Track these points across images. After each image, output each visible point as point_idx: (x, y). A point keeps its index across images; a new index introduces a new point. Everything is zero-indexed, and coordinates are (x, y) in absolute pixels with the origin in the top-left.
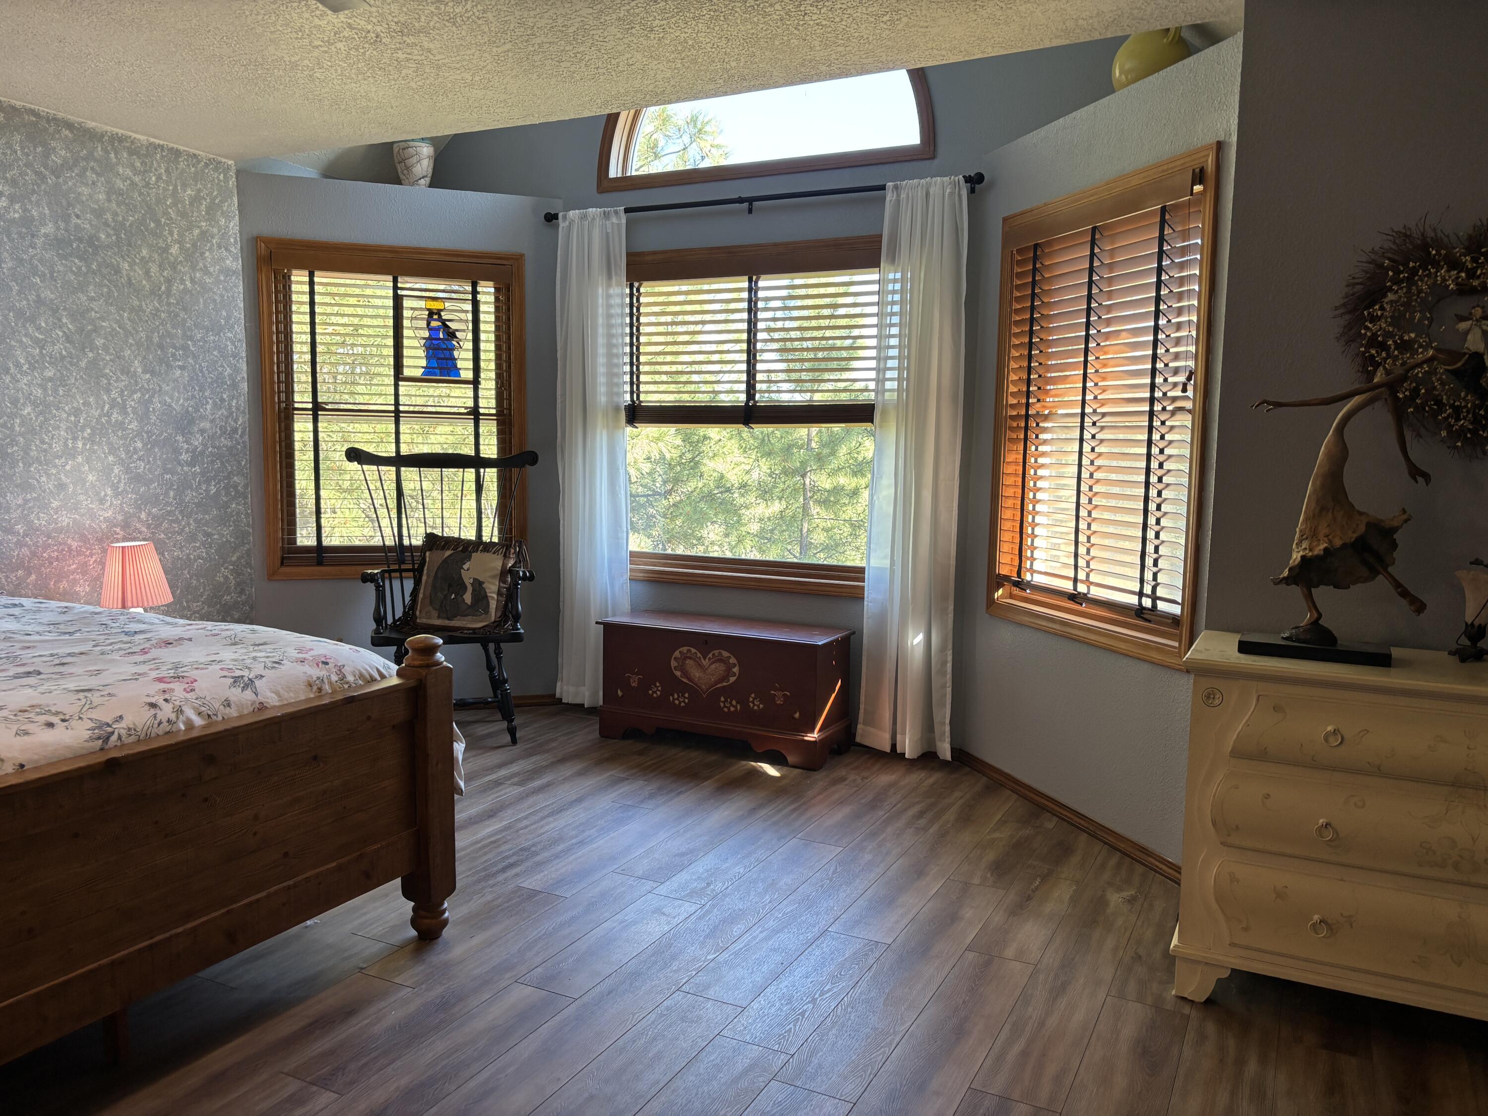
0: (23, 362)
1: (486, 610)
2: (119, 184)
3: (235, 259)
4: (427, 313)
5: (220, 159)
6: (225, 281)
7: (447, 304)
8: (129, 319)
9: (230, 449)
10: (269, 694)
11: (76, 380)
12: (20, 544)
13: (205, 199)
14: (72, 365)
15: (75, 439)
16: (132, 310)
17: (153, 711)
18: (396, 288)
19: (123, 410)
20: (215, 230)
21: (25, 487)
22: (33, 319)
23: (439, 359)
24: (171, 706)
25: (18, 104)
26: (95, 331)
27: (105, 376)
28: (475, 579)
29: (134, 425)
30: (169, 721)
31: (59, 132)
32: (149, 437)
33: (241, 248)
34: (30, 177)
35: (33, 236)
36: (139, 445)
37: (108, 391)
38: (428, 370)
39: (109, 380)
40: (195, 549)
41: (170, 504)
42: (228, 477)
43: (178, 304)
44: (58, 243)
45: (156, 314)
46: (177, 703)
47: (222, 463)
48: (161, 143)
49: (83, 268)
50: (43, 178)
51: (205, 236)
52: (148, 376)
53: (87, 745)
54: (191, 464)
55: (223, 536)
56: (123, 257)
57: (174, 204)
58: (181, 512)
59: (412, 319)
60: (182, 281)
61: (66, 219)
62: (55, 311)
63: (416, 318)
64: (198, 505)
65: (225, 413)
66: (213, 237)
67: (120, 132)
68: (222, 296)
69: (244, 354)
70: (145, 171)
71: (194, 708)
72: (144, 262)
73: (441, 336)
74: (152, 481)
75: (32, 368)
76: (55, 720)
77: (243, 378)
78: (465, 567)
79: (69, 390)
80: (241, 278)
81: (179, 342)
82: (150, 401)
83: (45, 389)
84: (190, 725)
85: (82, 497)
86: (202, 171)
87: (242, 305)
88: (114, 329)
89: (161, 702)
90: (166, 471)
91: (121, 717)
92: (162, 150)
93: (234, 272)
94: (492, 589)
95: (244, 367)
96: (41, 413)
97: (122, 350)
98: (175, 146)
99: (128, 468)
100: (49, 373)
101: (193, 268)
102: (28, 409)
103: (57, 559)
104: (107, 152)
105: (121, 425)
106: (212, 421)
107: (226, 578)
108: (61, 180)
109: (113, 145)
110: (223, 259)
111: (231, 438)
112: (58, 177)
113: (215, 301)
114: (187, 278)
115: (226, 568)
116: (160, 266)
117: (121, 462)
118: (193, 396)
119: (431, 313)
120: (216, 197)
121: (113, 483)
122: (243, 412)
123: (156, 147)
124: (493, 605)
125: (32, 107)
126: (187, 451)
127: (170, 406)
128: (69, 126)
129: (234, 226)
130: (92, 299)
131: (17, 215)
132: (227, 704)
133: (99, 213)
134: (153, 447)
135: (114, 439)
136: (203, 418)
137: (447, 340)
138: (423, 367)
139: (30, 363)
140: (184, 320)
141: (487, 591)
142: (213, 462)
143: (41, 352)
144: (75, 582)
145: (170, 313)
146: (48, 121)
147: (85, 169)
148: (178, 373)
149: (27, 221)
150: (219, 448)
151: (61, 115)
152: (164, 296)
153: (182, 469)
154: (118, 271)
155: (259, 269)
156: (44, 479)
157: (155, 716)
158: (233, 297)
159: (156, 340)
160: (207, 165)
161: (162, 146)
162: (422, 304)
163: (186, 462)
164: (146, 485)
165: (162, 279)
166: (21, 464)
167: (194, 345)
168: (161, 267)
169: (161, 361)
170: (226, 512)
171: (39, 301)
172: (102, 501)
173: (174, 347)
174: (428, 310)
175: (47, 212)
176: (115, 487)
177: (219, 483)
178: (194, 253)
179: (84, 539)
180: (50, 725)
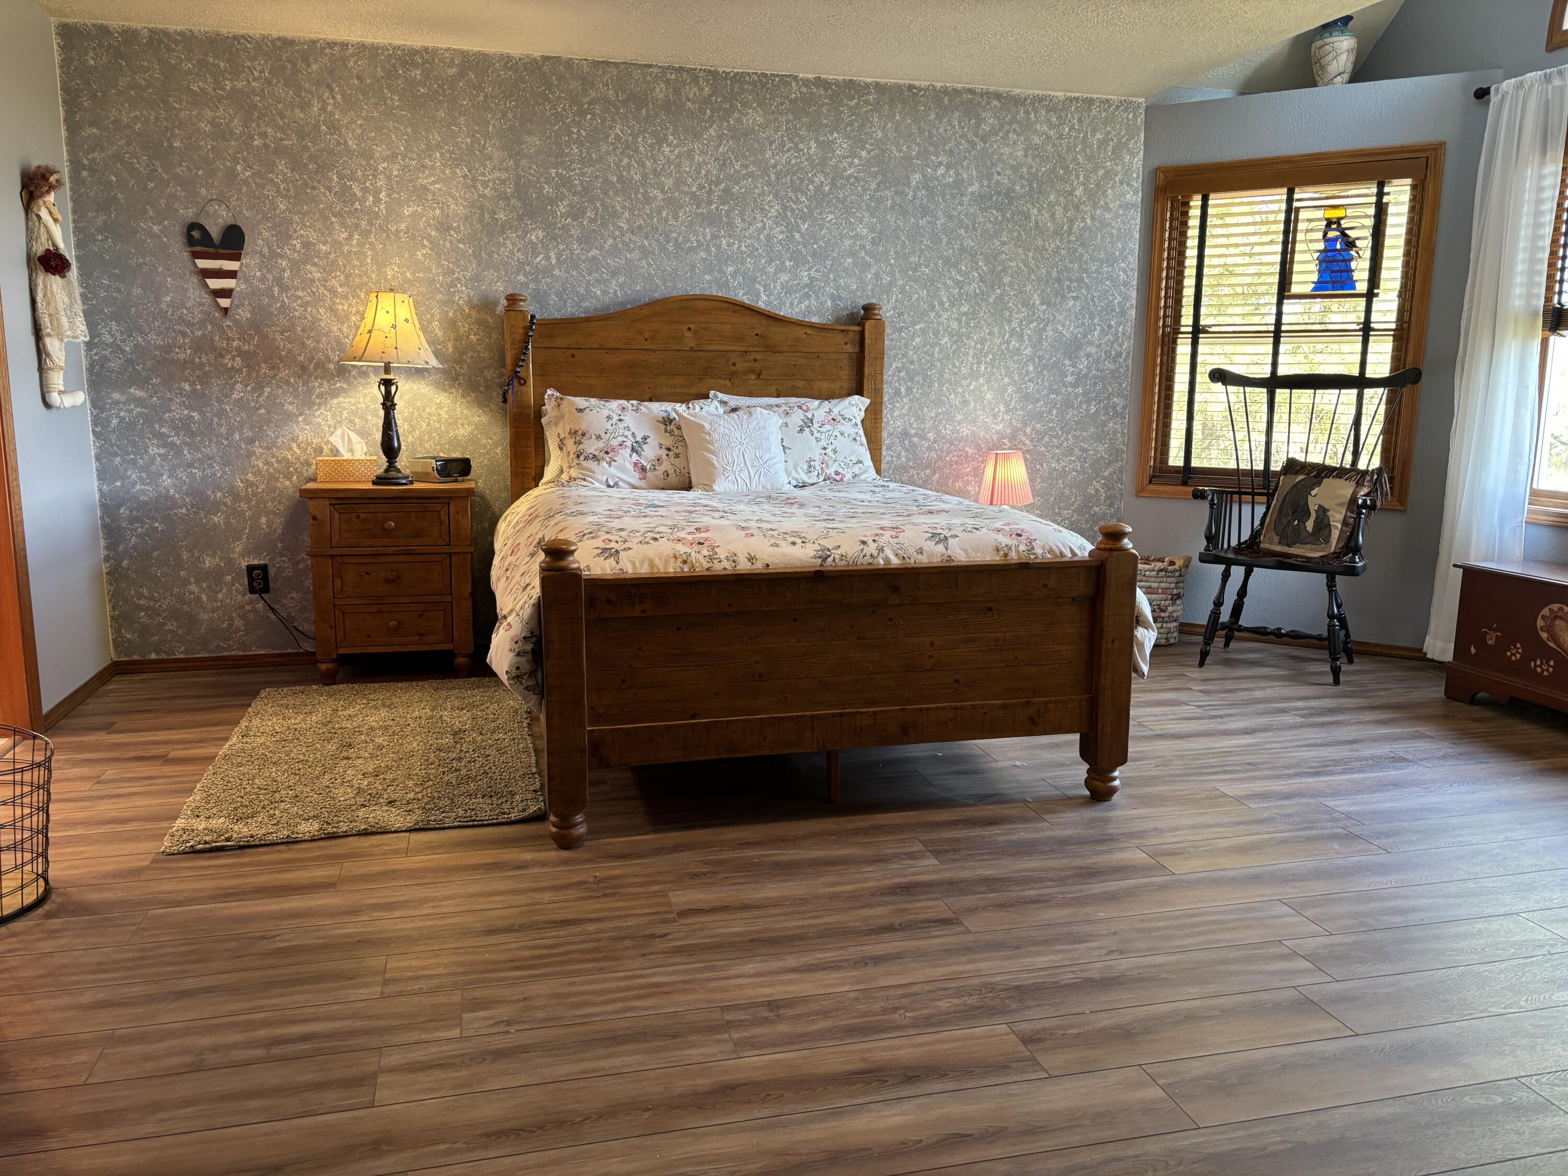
0: (945, 300)
1: (1327, 540)
2: (1036, 140)
3: (1136, 193)
4: (1325, 223)
5: (1131, 99)
6: (1123, 215)
7: (1350, 212)
8: (1033, 258)
9: (1113, 372)
10: (958, 550)
11: (985, 313)
12: (930, 449)
13: (1113, 140)
14: (982, 301)
15: (979, 363)
16: (1037, 249)
17: (862, 546)
18: (1290, 200)
19: (1021, 336)
20: (1119, 168)
21: (939, 403)
22: (956, 265)
23: (1333, 272)
24: (876, 545)
25: (959, 86)
26: (1004, 271)
27: (1008, 309)
28: (1320, 506)
29: (1028, 351)
30: (872, 555)
31: (989, 103)
32: (1040, 361)
33: (1143, 181)
34: (964, 145)
35: (962, 195)
36: (1031, 368)
37: (1010, 322)
38: (1320, 285)
39: (1011, 312)
40: (1071, 462)
41: (1053, 421)
42: (1108, 398)
43: (1077, 240)
44: (981, 199)
45: (1056, 252)
46: (881, 544)
47: (1104, 385)
48: (1077, 95)
49: (1000, 218)
50: (973, 144)
51: (1109, 174)
52: (1044, 307)
53: (811, 560)
54: (1075, 385)
55: (1098, 451)
56: (1033, 203)
57: (1084, 150)
58: (1062, 428)
59: (1307, 231)
60: (1084, 219)
61: (989, 177)
62: (973, 256)
63: (1312, 230)
64: (1077, 423)
65: (1112, 339)
66: (1116, 175)
67: (1040, 92)
68: (1119, 229)
69: (1135, 283)
70: (1060, 124)
71: (893, 550)
72: (1051, 205)
73: (1338, 246)
74: (1038, 400)
75: (952, 304)
76: (798, 541)
77: (1132, 305)
78: (1313, 493)
79: (979, 322)
80: (1139, 210)
81: (1074, 276)
82: (1044, 329)
83: (960, 322)
84: (887, 560)
85: (980, 413)
86: (1113, 114)
87: (1137, 236)
88: (1019, 268)
89: (870, 542)
90: (1052, 391)
91: (839, 547)
92: (1077, 102)
93: (1133, 205)
94: (1337, 518)
95: (1134, 294)
96: (955, 342)
97: (1025, 286)
98: (1089, 96)
99: (1020, 388)
100: (964, 309)
101: (1095, 207)
102: (946, 339)
103: (956, 463)
104: (1027, 113)
105: (1018, 351)
106: (1099, 346)
107: (1097, 491)
108: (988, 145)
109: (1034, 106)
110: (1124, 194)
111: (1115, 361)
112: (985, 143)
113: (1112, 234)
114: (1088, 216)
115: (1099, 482)
116: (1064, 208)
117: (1014, 383)
118: (1083, 324)
119: (1329, 222)
120: (1124, 136)
121: (1006, 402)
122: (1129, 337)
123: (1071, 100)
124: (1335, 534)
125: (970, 86)
126: (1073, 373)
127: (1061, 333)
128: (998, 96)
129: (1138, 162)
130: (1004, 243)
131: (951, 180)
132: (920, 551)
133: (1015, 169)
134: (1042, 371)
135: (1010, 363)
136: (1090, 343)
137: (1345, 250)
138: (1313, 283)
139: (950, 301)
140: (1082, 255)
141: (1331, 519)
142: (1095, 384)
143: (960, 291)
144: (968, 483)
145: (1069, 249)
146: (982, 95)
147: (1008, 132)
148: (1071, 303)
149: (959, 183)
150: (1102, 371)
151: (992, 89)
152: (1066, 235)
153: (1066, 390)
154: (1027, 217)
155: (1156, 200)
156: (952, 396)
157: (862, 550)
158: (1129, 229)
159: (1054, 274)
160: (1118, 107)
161: (1078, 98)
162: (1320, 214)
163: (1070, 384)
164: (1033, 403)
165: (1065, 220)
166: (936, 384)
167: (1088, 277)
168: (1066, 209)
169: (1057, 293)
170: (1102, 431)
171: (962, 249)
172: (995, 416)
173: (1071, 281)
174: (1327, 219)
175: (975, 173)
176: (1007, 405)
177: (1099, 403)
178: (1096, 192)
179: (978, 448)
180: (794, 543)
